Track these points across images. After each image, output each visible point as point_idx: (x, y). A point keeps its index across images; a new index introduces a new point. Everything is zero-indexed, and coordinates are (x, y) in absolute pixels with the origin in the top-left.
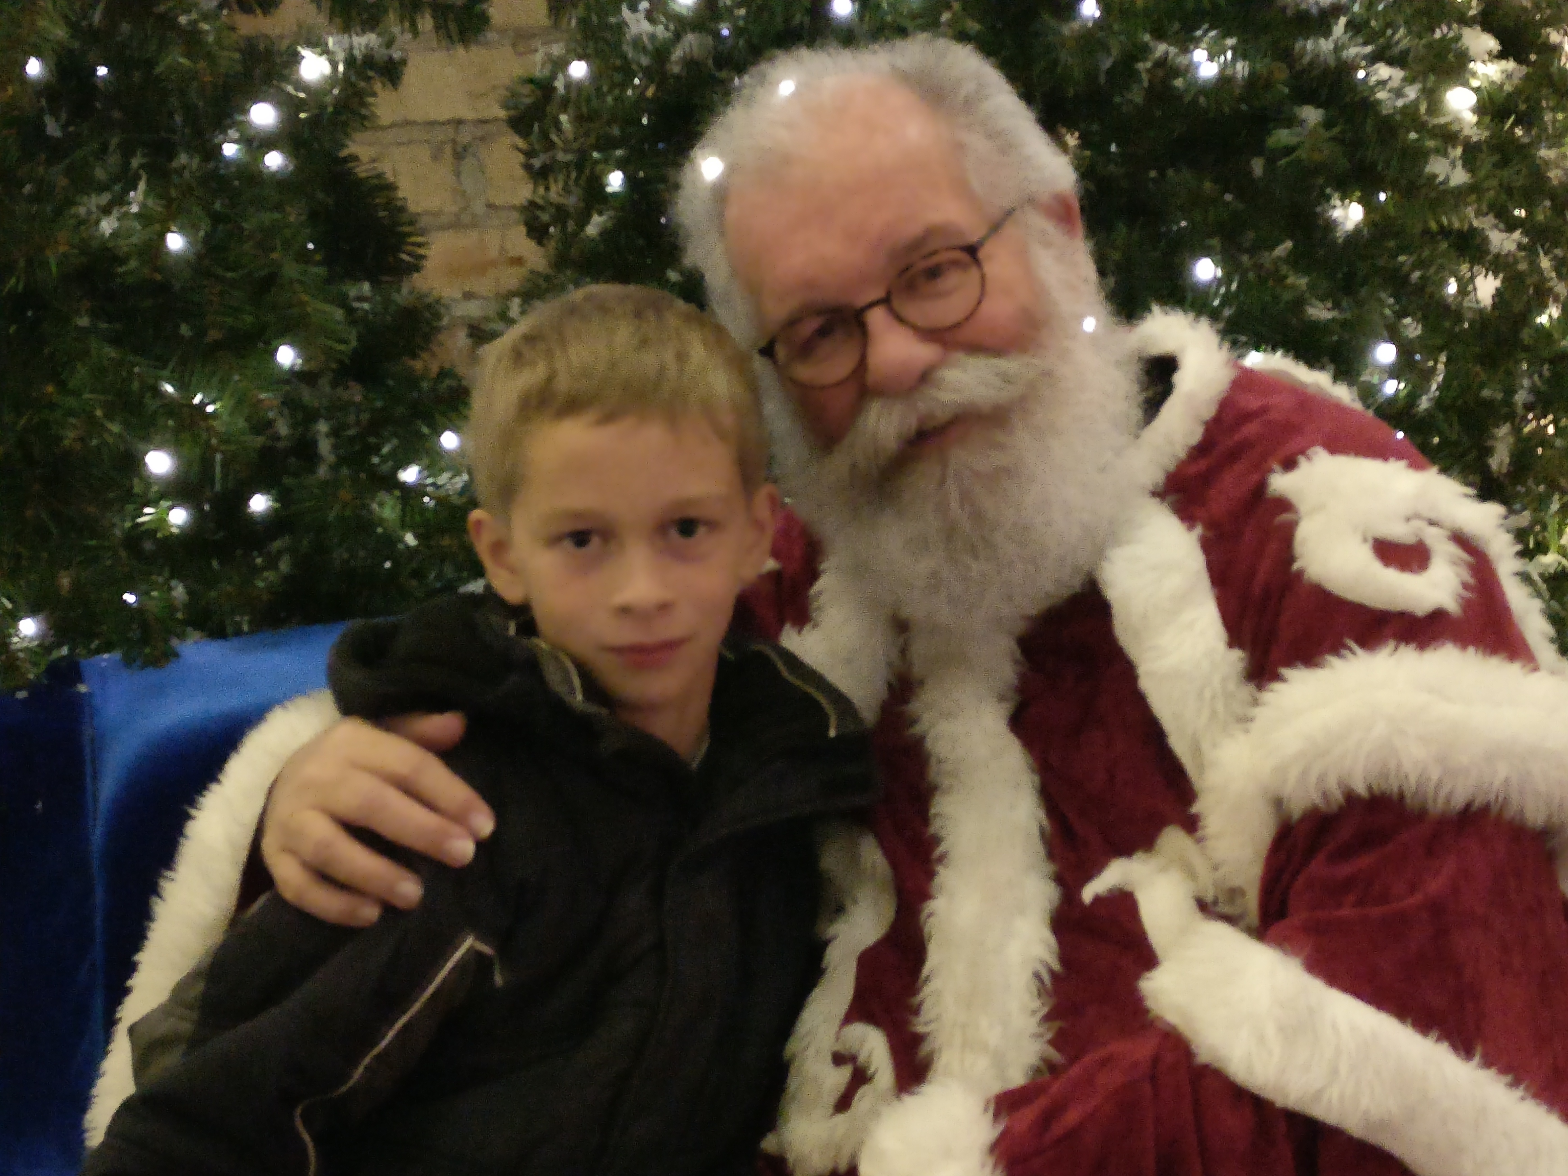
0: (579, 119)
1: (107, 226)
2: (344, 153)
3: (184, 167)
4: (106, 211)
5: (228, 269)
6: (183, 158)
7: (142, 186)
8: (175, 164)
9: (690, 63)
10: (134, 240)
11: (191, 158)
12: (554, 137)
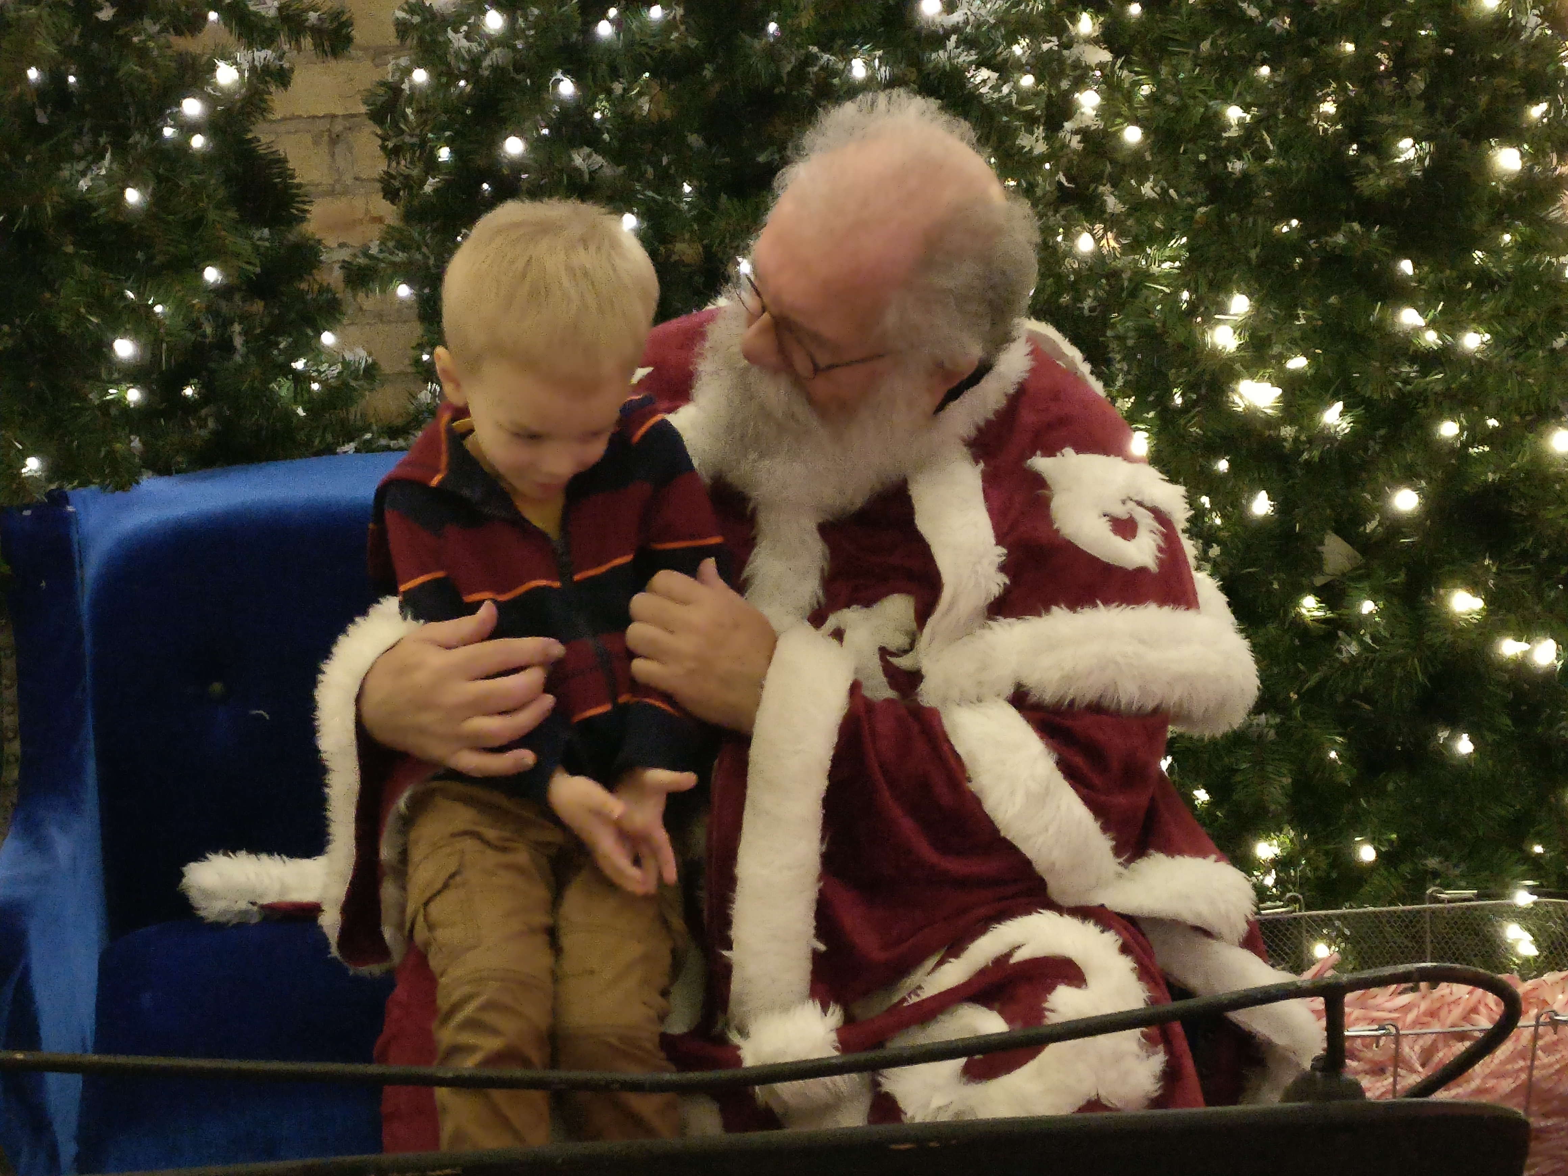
0: (419, 112)
1: (84, 184)
2: (250, 136)
3: (137, 143)
4: (83, 174)
5: (170, 214)
6: (136, 137)
7: (108, 156)
8: (131, 141)
9: (494, 68)
10: (102, 193)
11: (142, 136)
12: (403, 126)
